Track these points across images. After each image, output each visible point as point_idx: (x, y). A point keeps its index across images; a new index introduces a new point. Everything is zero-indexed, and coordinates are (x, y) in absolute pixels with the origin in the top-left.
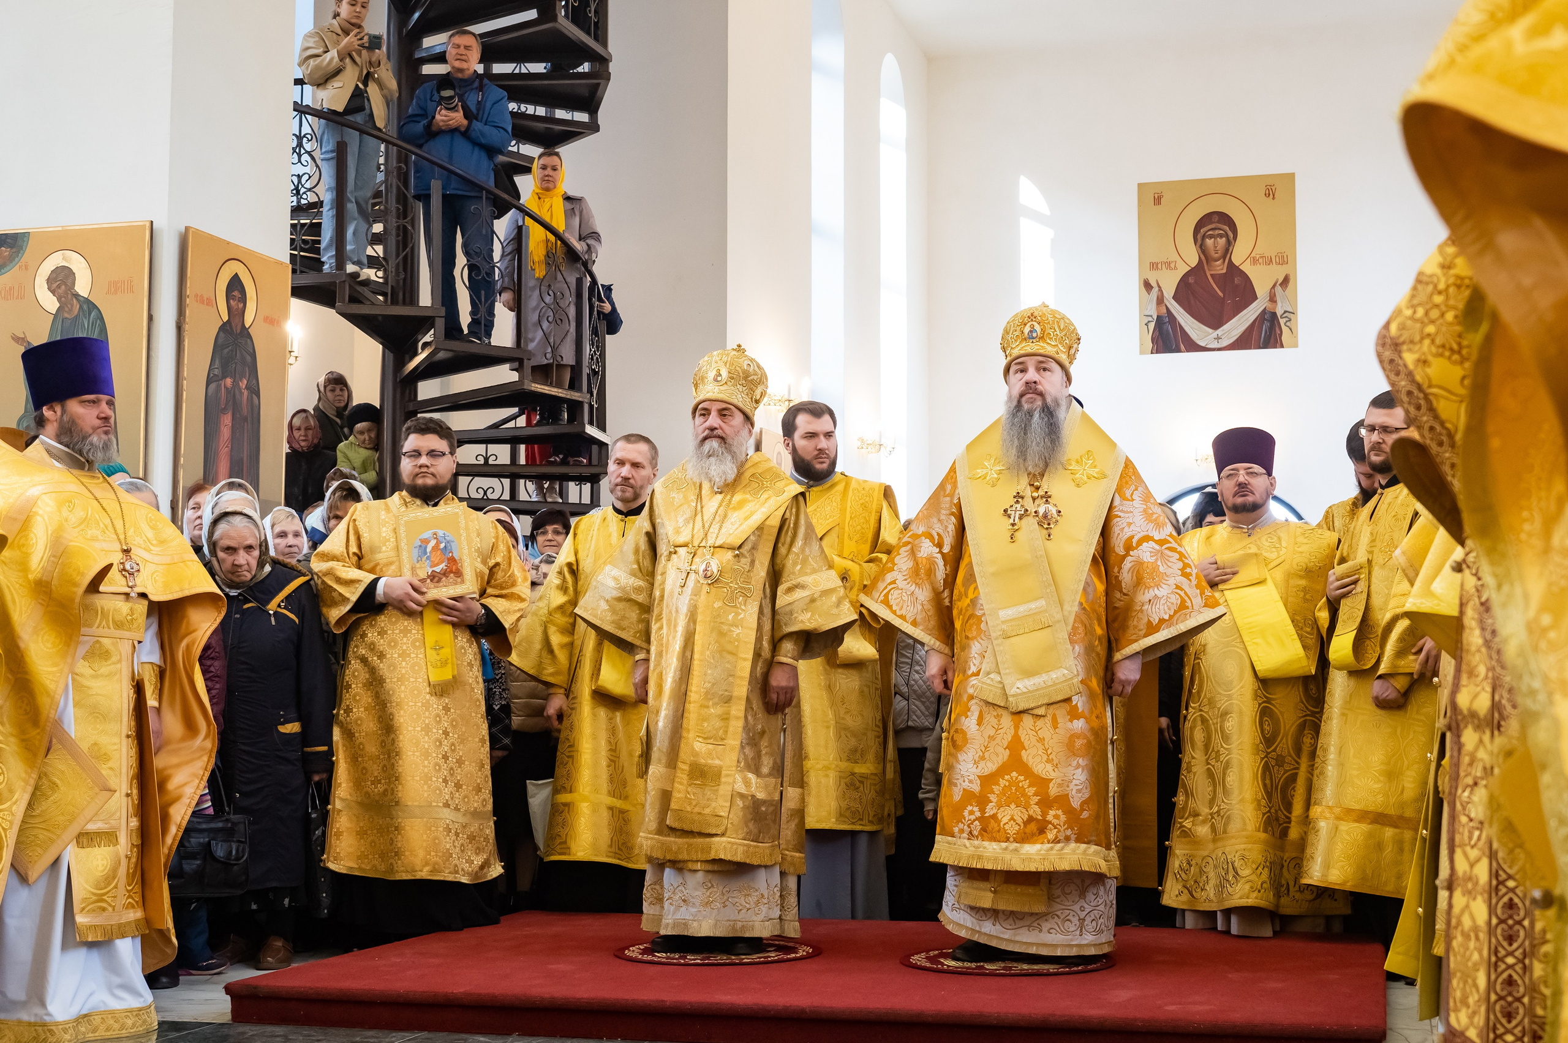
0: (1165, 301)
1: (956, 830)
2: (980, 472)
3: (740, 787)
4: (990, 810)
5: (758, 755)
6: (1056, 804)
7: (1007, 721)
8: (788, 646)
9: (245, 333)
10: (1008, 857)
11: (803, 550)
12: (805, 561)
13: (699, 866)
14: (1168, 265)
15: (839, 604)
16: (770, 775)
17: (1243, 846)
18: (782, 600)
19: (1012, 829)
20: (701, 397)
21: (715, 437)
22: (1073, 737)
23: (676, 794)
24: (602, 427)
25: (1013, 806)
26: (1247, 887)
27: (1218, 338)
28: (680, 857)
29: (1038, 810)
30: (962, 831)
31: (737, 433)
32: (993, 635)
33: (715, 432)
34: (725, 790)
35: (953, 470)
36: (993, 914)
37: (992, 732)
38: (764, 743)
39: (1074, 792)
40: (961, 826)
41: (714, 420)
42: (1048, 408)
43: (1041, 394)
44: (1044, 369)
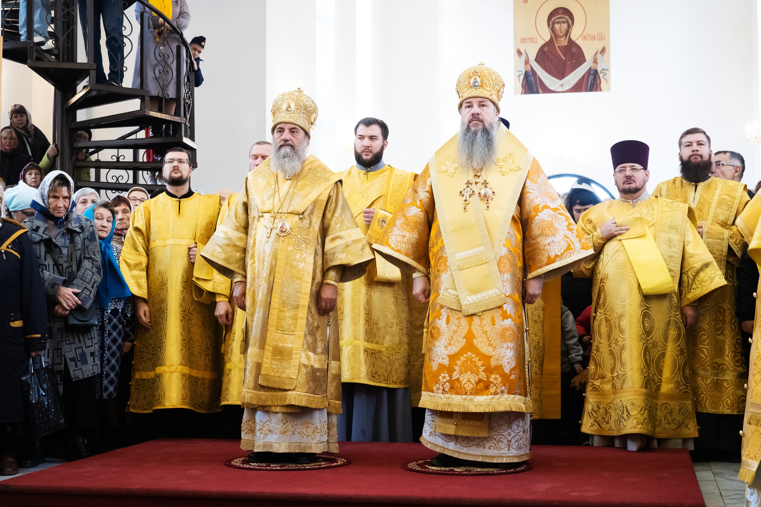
0: (530, 62)
1: (435, 388)
2: (444, 168)
3: (304, 361)
4: (455, 376)
5: (315, 341)
6: (495, 371)
7: (464, 322)
8: (332, 274)
10: (467, 404)
11: (341, 215)
12: (342, 222)
13: (278, 409)
14: (532, 40)
15: (363, 248)
16: (322, 353)
17: (632, 397)
18: (329, 246)
19: (469, 387)
20: (278, 121)
22: (504, 330)
23: (264, 365)
25: (469, 373)
26: (635, 422)
27: (562, 85)
28: (267, 404)
29: (484, 375)
30: (438, 389)
31: (301, 143)
32: (453, 268)
33: (288, 142)
34: (295, 362)
35: (427, 167)
36: (455, 438)
37: (455, 328)
38: (319, 334)
39: (506, 364)
40: (438, 385)
41: (287, 135)
42: (486, 130)
43: (482, 121)
44: (483, 106)
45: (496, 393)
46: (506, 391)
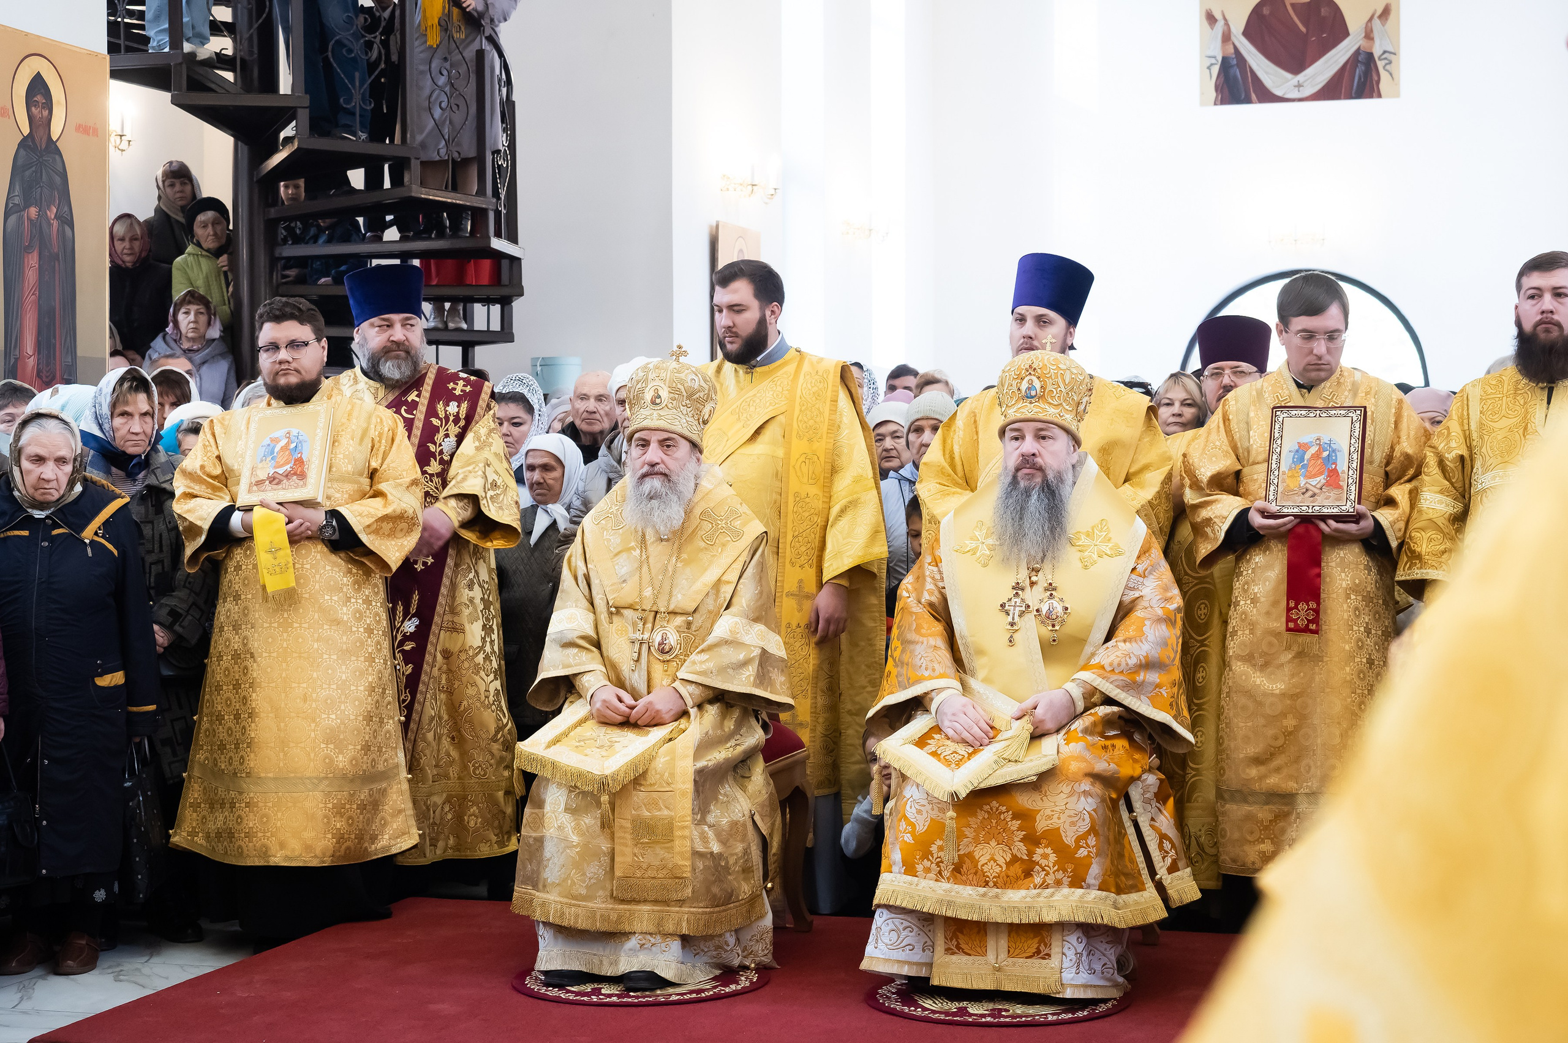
0: (1233, 38)
1: (920, 867)
2: (969, 544)
4: (965, 848)
6: (1045, 841)
9: (52, 148)
10: (986, 904)
19: (992, 871)
20: (638, 426)
21: (656, 474)
22: (1068, 759)
23: (619, 859)
24: (513, 238)
25: (993, 843)
27: (1297, 86)
29: (1023, 849)
31: (683, 467)
33: (656, 469)
34: (681, 846)
39: (1067, 825)
40: (927, 863)
41: (654, 453)
42: (1048, 486)
43: (1040, 469)
44: (1044, 438)
45: (1044, 886)
46: (1066, 881)
